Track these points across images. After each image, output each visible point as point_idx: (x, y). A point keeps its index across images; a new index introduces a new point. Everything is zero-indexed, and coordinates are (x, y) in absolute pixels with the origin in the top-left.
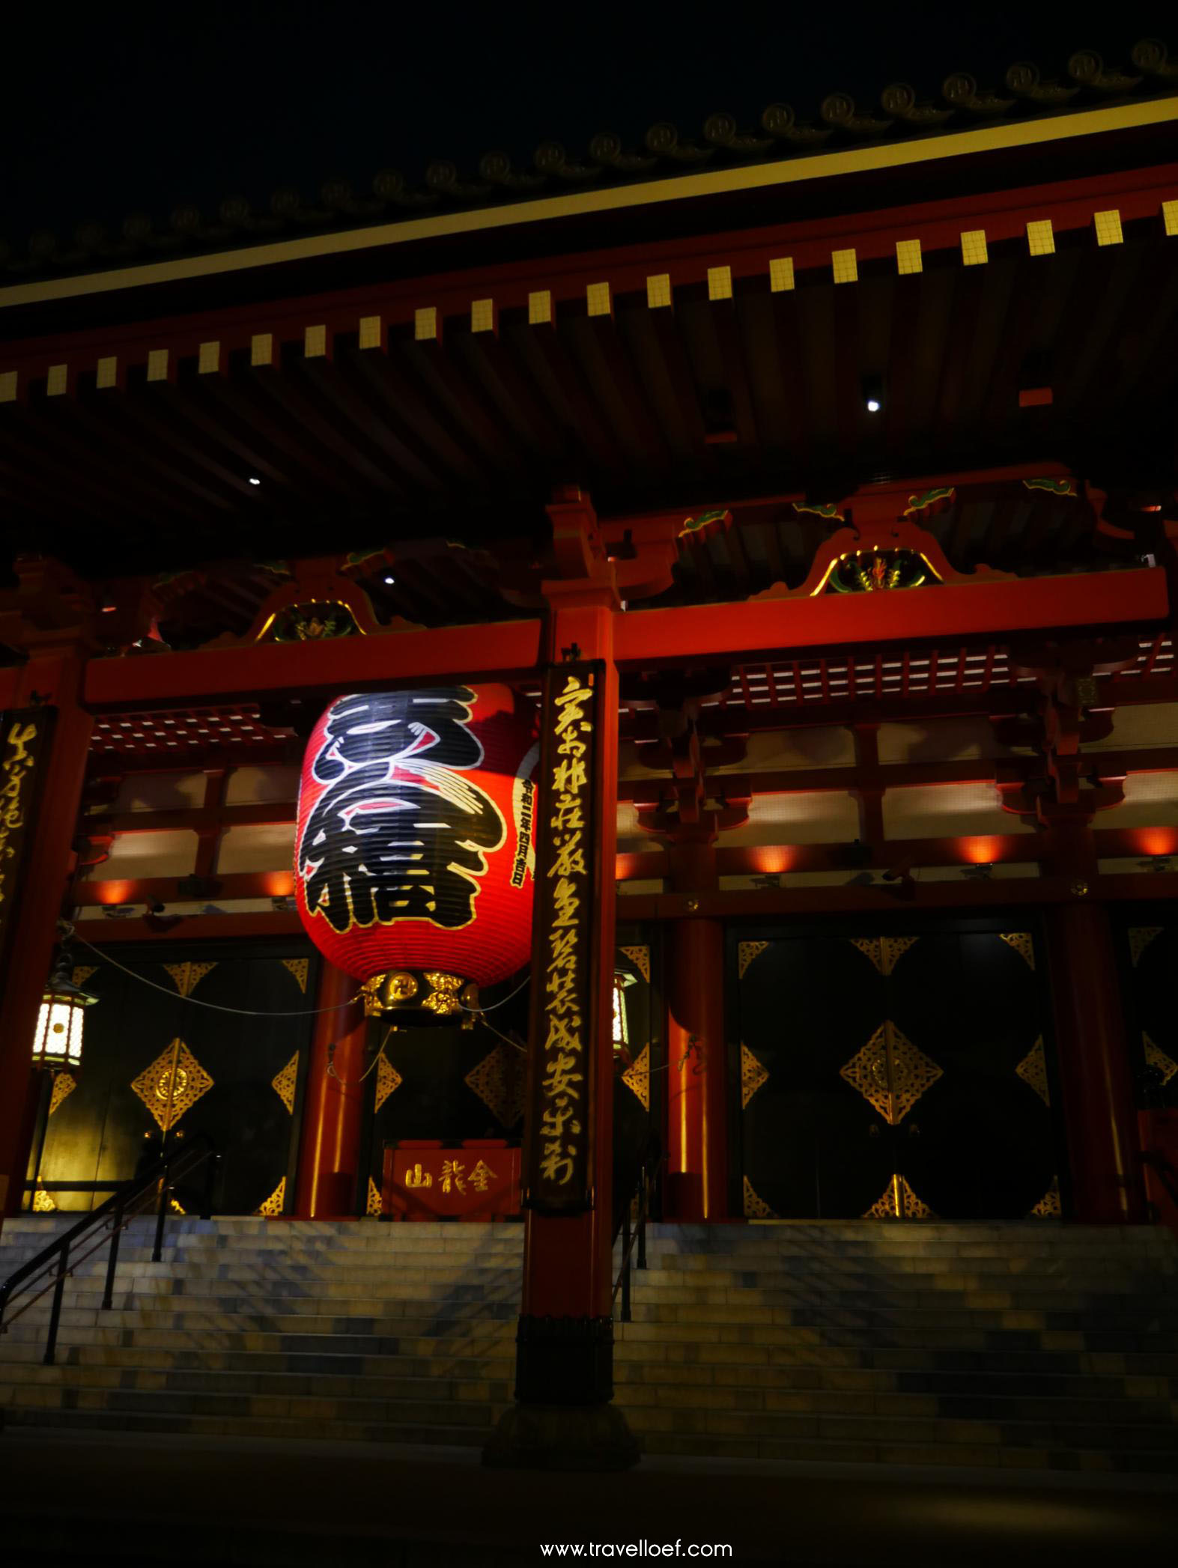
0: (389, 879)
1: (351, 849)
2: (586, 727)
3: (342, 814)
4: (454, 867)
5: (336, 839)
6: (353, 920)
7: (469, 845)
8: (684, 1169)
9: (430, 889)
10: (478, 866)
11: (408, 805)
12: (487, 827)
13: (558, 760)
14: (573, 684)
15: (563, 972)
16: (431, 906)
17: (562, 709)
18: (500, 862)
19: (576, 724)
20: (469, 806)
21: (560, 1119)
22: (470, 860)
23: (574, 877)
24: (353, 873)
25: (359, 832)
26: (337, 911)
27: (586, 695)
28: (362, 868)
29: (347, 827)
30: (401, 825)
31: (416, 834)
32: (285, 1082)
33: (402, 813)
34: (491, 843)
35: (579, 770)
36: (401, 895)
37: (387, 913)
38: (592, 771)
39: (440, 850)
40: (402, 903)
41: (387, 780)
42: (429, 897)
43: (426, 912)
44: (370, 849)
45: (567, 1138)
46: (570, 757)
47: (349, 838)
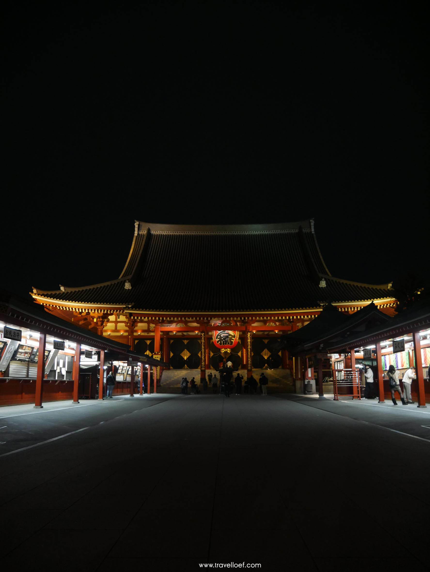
0: (226, 342)
1: (222, 339)
2: (250, 337)
3: (221, 335)
4: (232, 340)
5: (221, 337)
6: (222, 345)
7: (233, 338)
8: (245, 364)
9: (230, 342)
10: (234, 340)
11: (228, 335)
12: (234, 337)
13: (248, 339)
14: (249, 333)
15: (249, 355)
16: (230, 344)
17: (248, 335)
18: (235, 339)
19: (249, 336)
20: (233, 335)
21: (249, 365)
22: (233, 340)
23: (250, 348)
24: (223, 341)
25: (223, 337)
26: (221, 344)
27: (250, 334)
28: (224, 340)
29: (222, 337)
30: (227, 337)
31: (229, 338)
32: (199, 354)
33: (227, 336)
34: (235, 338)
35: (250, 340)
36: (227, 343)
37: (226, 344)
38: (251, 340)
39: (231, 339)
40: (227, 344)
41: (225, 332)
42: (230, 343)
43: (229, 344)
44: (224, 339)
45: (250, 366)
46: (249, 339)
47: (222, 338)
